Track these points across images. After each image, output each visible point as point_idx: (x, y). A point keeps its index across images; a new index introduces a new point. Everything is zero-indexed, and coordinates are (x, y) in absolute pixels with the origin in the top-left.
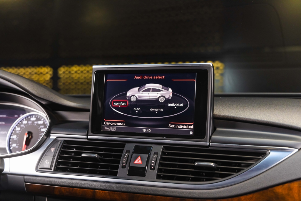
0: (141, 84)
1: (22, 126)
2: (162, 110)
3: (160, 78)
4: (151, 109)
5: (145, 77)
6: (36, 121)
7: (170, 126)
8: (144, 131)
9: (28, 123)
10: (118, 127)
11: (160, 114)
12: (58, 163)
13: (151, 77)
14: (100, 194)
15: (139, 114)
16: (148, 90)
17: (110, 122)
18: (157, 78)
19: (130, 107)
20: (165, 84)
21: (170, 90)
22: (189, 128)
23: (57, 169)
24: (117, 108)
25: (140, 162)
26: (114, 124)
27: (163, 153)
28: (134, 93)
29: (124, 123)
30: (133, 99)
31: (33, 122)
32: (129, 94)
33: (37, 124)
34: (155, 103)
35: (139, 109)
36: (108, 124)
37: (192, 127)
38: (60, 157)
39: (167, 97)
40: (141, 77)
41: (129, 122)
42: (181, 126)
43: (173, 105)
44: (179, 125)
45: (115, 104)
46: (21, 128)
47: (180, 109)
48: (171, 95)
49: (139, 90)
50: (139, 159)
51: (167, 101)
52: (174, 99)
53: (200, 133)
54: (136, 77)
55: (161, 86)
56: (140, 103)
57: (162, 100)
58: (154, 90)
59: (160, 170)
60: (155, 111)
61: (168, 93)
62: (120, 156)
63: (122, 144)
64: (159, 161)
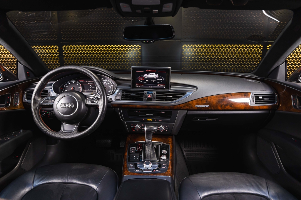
0: (148, 73)
2: (155, 81)
3: (154, 71)
6: (106, 83)
7: (158, 86)
8: (150, 87)
12: (122, 97)
13: (152, 71)
14: (138, 106)
15: (148, 82)
16: (151, 75)
17: (138, 84)
19: (145, 80)
20: (156, 73)
21: (158, 75)
22: (164, 86)
23: (122, 100)
24: (140, 80)
25: (150, 96)
26: (140, 85)
27: (156, 94)
28: (146, 76)
30: (146, 78)
32: (144, 76)
33: (107, 84)
34: (153, 79)
38: (122, 96)
39: (157, 77)
40: (148, 71)
41: (144, 84)
43: (159, 79)
44: (161, 85)
45: (140, 79)
47: (161, 81)
49: (148, 75)
50: (149, 96)
51: (157, 78)
52: (159, 78)
53: (167, 87)
54: (146, 71)
56: (148, 78)
57: (155, 78)
58: (153, 75)
59: (156, 99)
60: (153, 81)
61: (157, 76)
62: (143, 95)
63: (143, 91)
64: (156, 96)
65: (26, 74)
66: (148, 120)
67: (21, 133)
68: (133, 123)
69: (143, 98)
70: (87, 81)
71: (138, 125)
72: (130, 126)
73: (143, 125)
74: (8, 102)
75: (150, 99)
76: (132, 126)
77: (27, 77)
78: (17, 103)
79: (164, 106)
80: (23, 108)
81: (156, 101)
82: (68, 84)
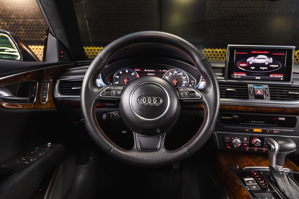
0: (255, 55)
1: (169, 76)
2: (266, 68)
3: (266, 52)
4: (261, 68)
5: (258, 52)
8: (257, 78)
9: (172, 75)
10: (242, 76)
11: (265, 70)
13: (261, 52)
14: (240, 108)
15: (254, 70)
16: (259, 58)
17: (237, 74)
18: (264, 52)
19: (249, 66)
20: (269, 56)
21: (271, 59)
22: (281, 77)
24: (241, 67)
25: (260, 93)
26: (240, 75)
27: (269, 88)
28: (251, 60)
29: (245, 74)
30: (251, 63)
31: (176, 74)
32: (248, 60)
33: (179, 75)
34: (263, 65)
35: (254, 68)
36: (236, 75)
37: (282, 76)
39: (269, 62)
40: (255, 52)
41: (248, 73)
42: (277, 76)
43: (272, 66)
44: (276, 75)
45: (240, 65)
46: (169, 77)
47: (276, 68)
48: (272, 61)
49: (254, 58)
50: (259, 91)
51: (270, 64)
52: (273, 63)
53: (287, 78)
54: (252, 52)
55: (266, 56)
56: (254, 64)
57: (267, 63)
58: (263, 59)
59: (271, 96)
60: (262, 69)
62: (247, 90)
63: (246, 84)
64: (269, 93)
65: (60, 55)
66: (255, 130)
67: (49, 149)
68: (228, 135)
69: (248, 95)
70: (145, 70)
71: (238, 138)
72: (224, 139)
73: (245, 139)
74: (33, 96)
75: (260, 97)
76: (227, 140)
77: (60, 58)
78: (46, 98)
79: (285, 109)
80: (54, 107)
81: (271, 99)
82: (119, 73)
